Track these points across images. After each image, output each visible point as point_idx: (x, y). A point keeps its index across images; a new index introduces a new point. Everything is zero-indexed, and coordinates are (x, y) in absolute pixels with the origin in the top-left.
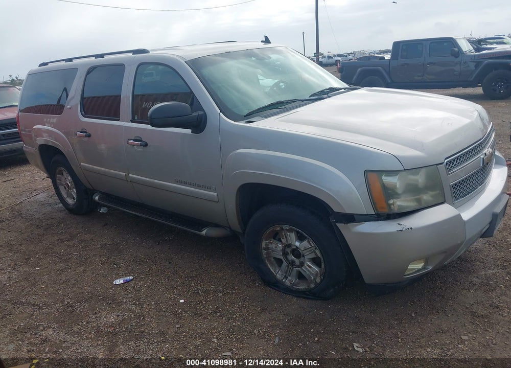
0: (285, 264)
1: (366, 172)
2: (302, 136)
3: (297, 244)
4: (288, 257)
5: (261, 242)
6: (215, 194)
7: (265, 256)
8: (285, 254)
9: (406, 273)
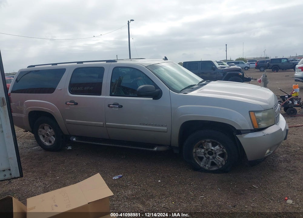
0: (205, 159)
1: (249, 112)
2: (220, 98)
3: (213, 148)
4: (206, 155)
5: (193, 149)
6: (166, 128)
7: (194, 156)
8: (205, 154)
9: (266, 154)
